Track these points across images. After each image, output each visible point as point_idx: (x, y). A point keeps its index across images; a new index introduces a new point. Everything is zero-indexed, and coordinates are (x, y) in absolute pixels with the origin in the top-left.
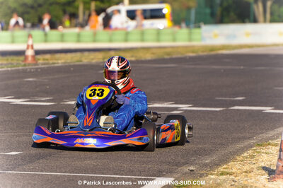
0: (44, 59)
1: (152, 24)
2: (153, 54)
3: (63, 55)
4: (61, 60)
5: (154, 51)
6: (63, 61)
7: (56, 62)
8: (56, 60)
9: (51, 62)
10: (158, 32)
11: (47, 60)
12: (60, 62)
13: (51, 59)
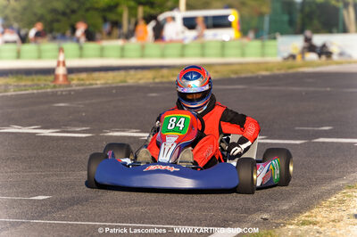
0: (79, 79)
1: (215, 35)
2: (216, 72)
3: (102, 74)
4: (101, 80)
5: (218, 68)
6: (102, 82)
7: (94, 82)
8: (93, 79)
9: (87, 82)
10: (223, 44)
11: (83, 80)
12: (98, 82)
13: (88, 79)
